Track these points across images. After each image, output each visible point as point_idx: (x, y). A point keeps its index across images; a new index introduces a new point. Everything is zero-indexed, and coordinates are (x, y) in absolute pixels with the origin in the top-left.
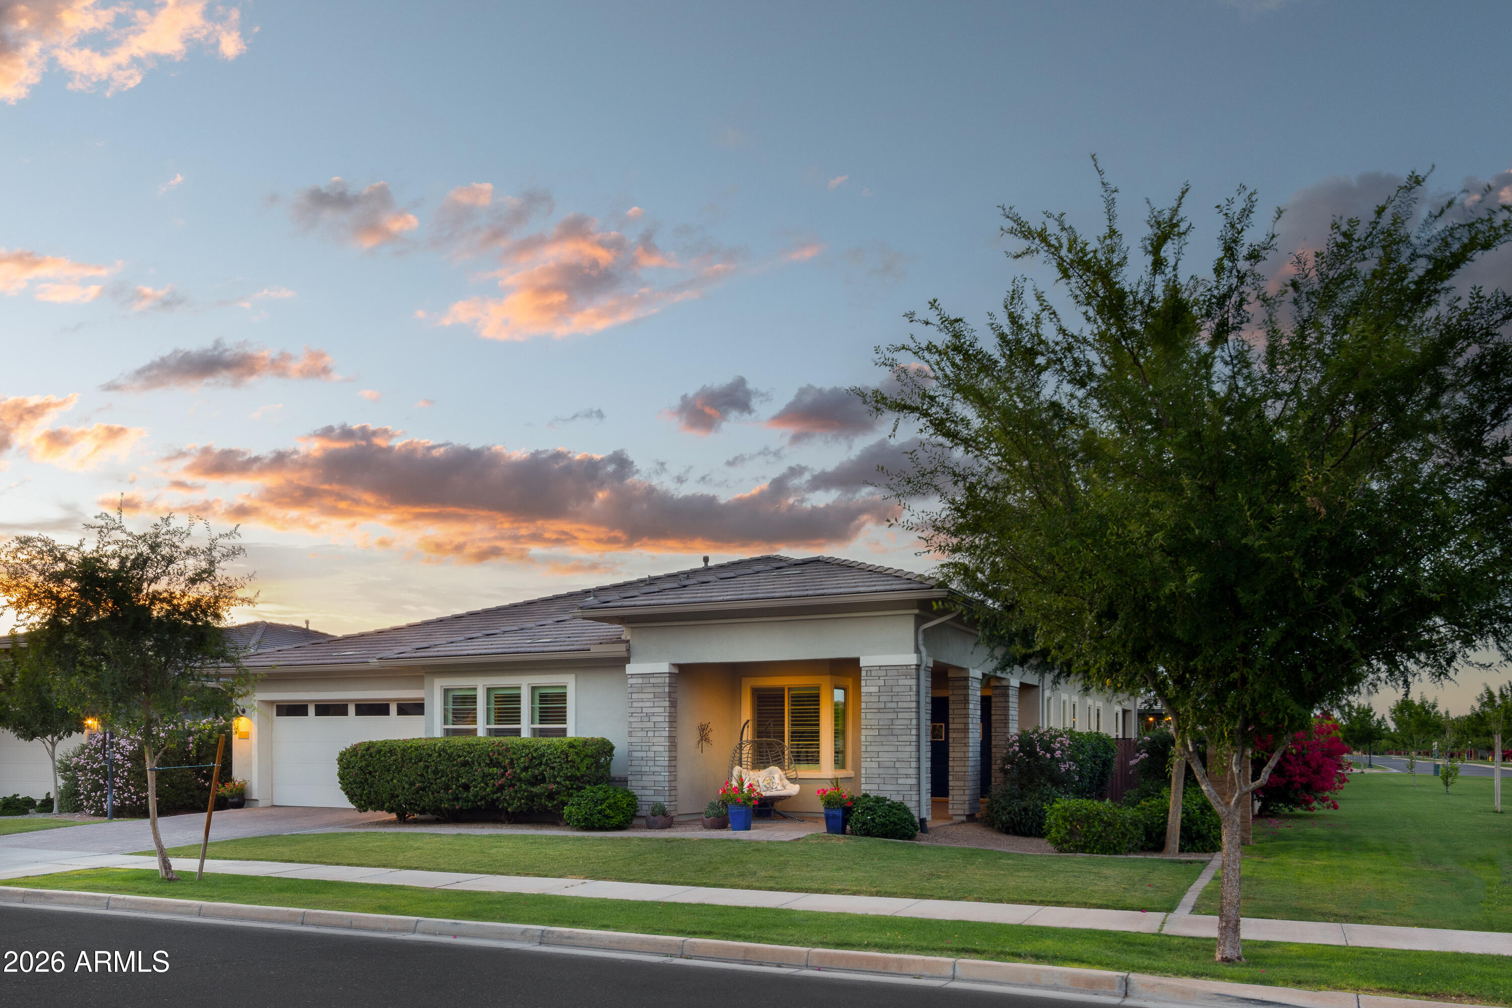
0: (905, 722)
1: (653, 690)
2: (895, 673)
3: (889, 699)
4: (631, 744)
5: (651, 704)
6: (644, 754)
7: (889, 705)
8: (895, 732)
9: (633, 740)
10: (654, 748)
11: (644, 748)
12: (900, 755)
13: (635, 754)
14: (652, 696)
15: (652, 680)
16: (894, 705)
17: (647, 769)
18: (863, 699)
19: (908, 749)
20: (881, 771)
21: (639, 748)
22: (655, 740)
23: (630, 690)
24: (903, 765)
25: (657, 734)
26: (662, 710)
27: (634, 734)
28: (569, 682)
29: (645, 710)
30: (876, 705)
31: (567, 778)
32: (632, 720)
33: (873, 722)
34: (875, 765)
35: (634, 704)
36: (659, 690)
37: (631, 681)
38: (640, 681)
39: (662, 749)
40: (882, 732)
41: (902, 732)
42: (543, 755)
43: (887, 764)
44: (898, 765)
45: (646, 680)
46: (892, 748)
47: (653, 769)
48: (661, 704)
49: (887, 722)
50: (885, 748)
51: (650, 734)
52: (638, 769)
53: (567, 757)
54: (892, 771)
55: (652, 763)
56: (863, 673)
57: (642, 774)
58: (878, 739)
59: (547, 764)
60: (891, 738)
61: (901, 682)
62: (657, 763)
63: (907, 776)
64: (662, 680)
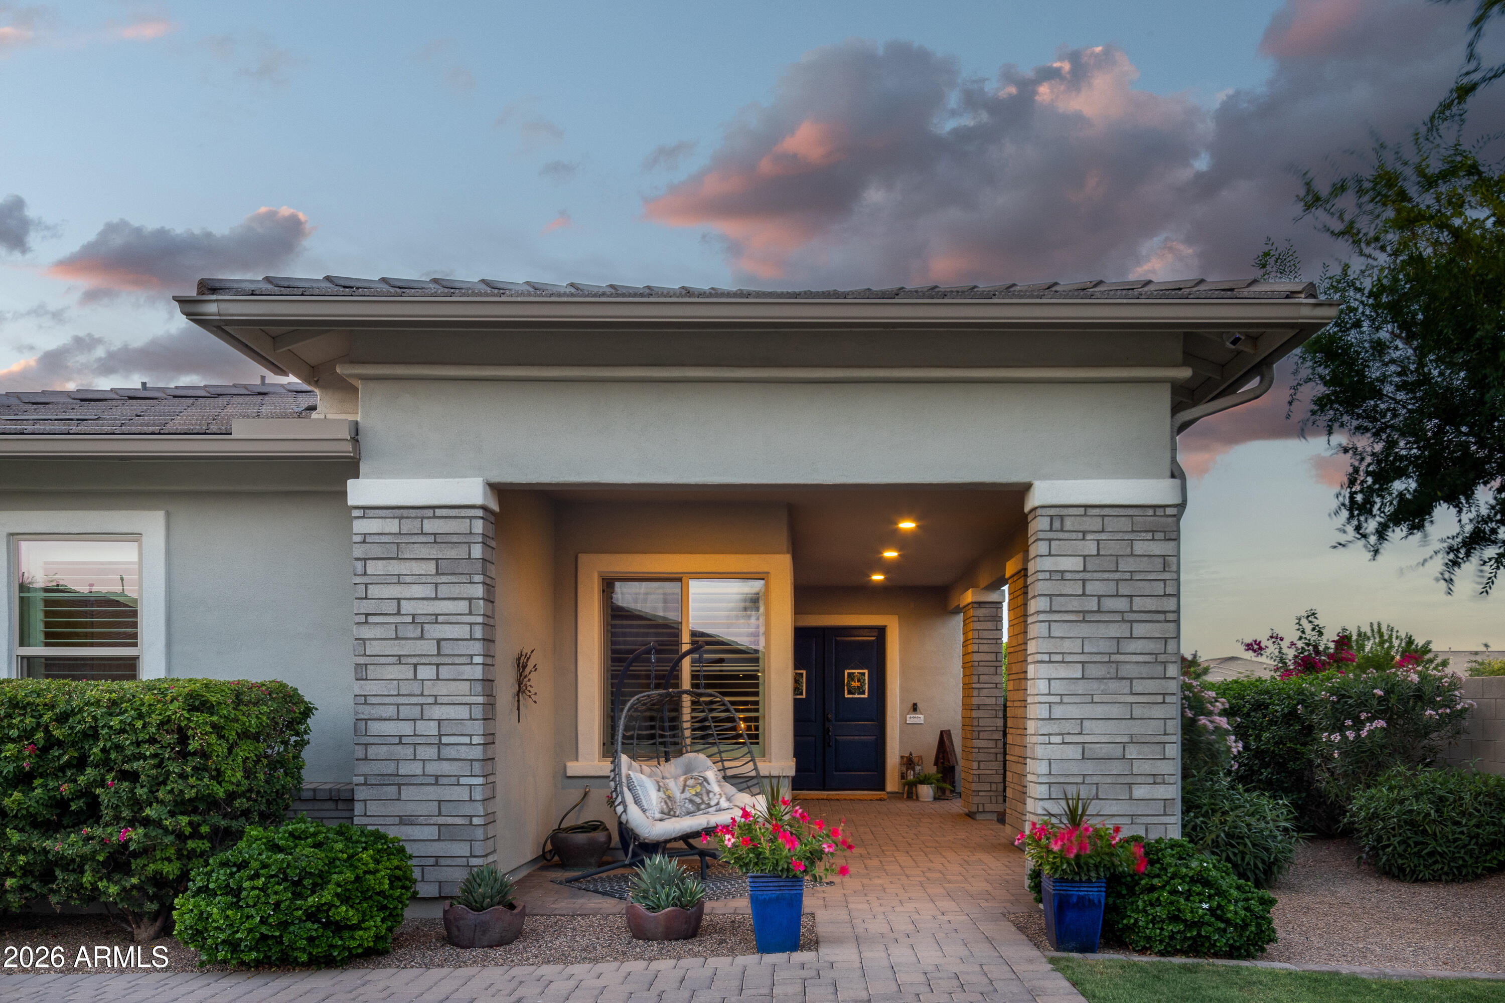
0: (1151, 646)
1: (434, 552)
2: (1125, 524)
3: (1111, 588)
4: (364, 700)
5: (429, 591)
6: (406, 728)
7: (1110, 604)
8: (1125, 671)
9: (370, 688)
10: (438, 712)
11: (405, 712)
12: (1136, 728)
13: (376, 728)
14: (431, 567)
15: (430, 526)
16: (1121, 604)
17: (415, 768)
18: (1039, 587)
19: (1158, 712)
20: (1089, 767)
21: (391, 711)
22: (442, 689)
23: (358, 552)
24: (1147, 751)
25: (445, 672)
26: (463, 606)
27: (372, 672)
28: (144, 531)
29: (406, 607)
30: (1075, 605)
31: (181, 806)
32: (366, 632)
33: (1067, 646)
34: (1074, 752)
35: (374, 591)
36: (452, 553)
37: (361, 526)
38: (392, 526)
39: (462, 713)
40: (1093, 671)
41: (1144, 671)
43: (1105, 750)
44: (1132, 752)
45: (409, 526)
46: (1115, 711)
47: (434, 768)
48: (456, 591)
49: (1104, 646)
50: (1099, 711)
51: (425, 672)
52: (390, 768)
54: (1116, 768)
55: (432, 752)
56: (1038, 525)
57: (399, 781)
58: (1081, 687)
60: (1113, 685)
61: (1140, 548)
62: (448, 752)
63: (1156, 779)
64: (461, 526)
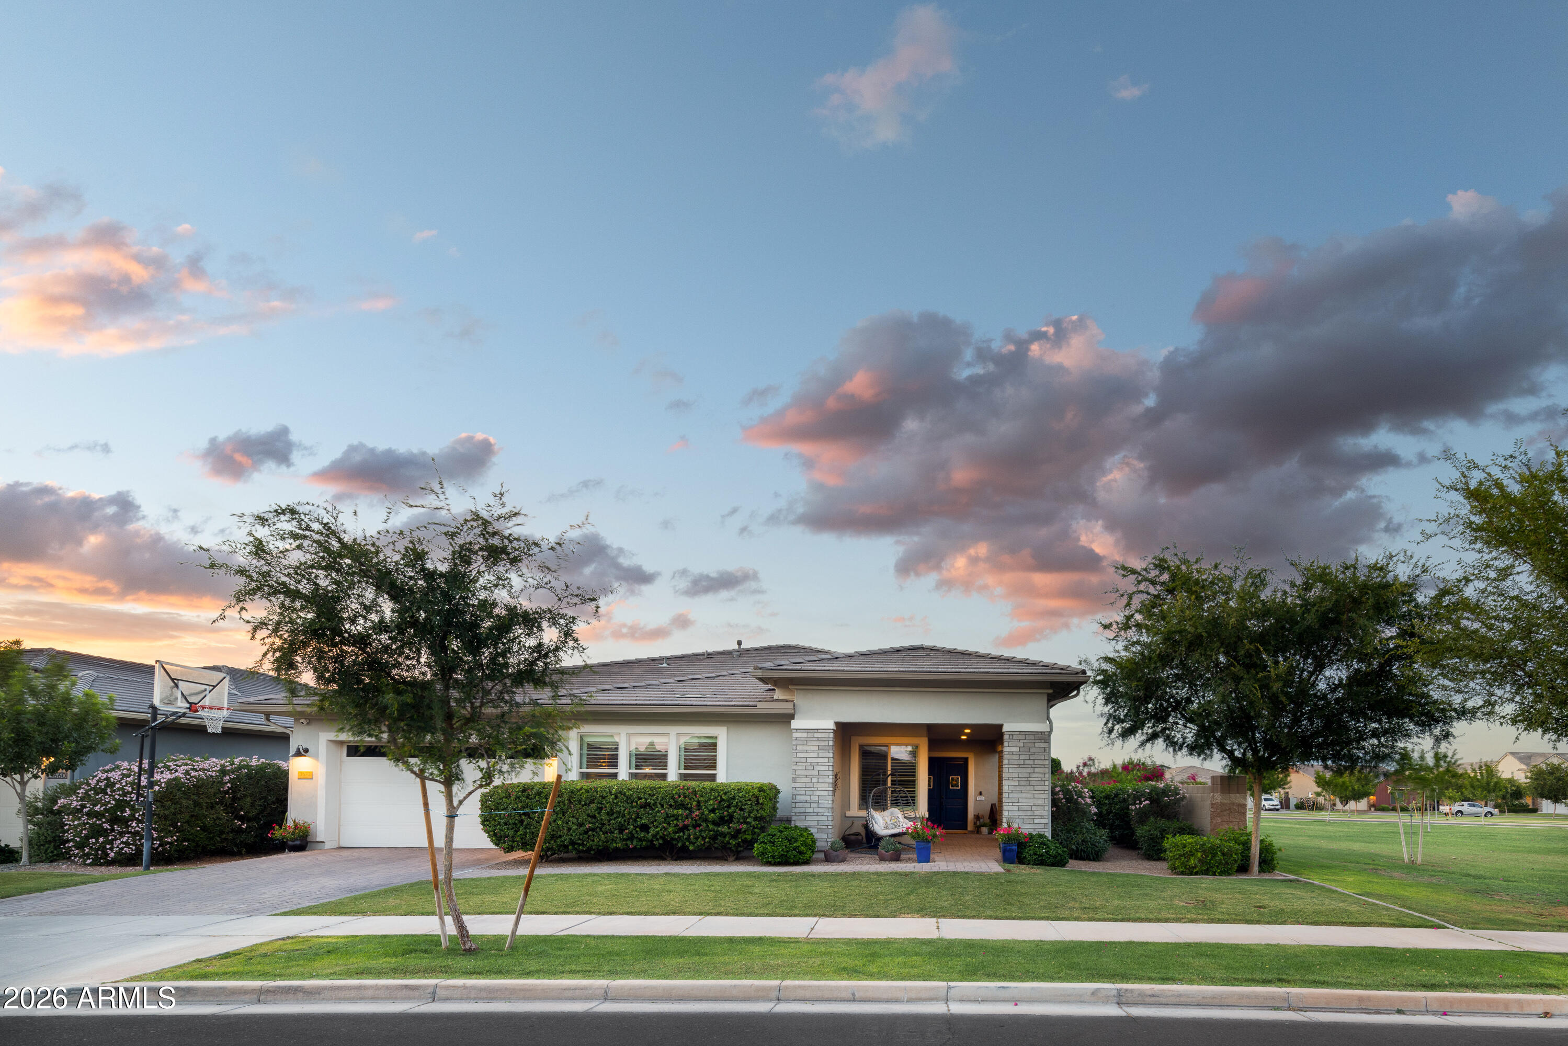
0: (1042, 776)
1: (818, 743)
2: (1032, 737)
3: (1027, 757)
4: (795, 789)
5: (816, 755)
6: (808, 798)
7: (1027, 762)
8: (1032, 783)
9: (797, 785)
10: (818, 793)
11: (808, 793)
12: (1035, 801)
13: (798, 797)
14: (817, 748)
15: (816, 735)
16: (1031, 762)
17: (811, 810)
18: (1005, 756)
19: (1043, 796)
20: (1021, 813)
21: (803, 792)
22: (819, 786)
23: (794, 743)
24: (1039, 808)
25: (820, 780)
26: (826, 760)
27: (798, 780)
28: (721, 733)
29: (809, 760)
30: (1016, 762)
31: (756, 819)
32: (796, 768)
33: (1014, 775)
34: (1016, 808)
35: (799, 755)
36: (823, 743)
37: (795, 735)
38: (805, 735)
39: (826, 793)
40: (1022, 783)
41: (1038, 783)
42: (734, 798)
43: (1025, 808)
44: (1034, 808)
45: (810, 735)
46: (1029, 795)
47: (816, 810)
48: (824, 755)
49: (1025, 775)
50: (1024, 795)
51: (814, 780)
52: (803, 810)
53: (758, 801)
54: (1029, 813)
55: (816, 805)
56: (1006, 737)
57: (805, 814)
58: (1018, 788)
59: (736, 806)
60: (1028, 787)
61: (1037, 745)
62: (820, 805)
63: (1042, 817)
64: (826, 735)
